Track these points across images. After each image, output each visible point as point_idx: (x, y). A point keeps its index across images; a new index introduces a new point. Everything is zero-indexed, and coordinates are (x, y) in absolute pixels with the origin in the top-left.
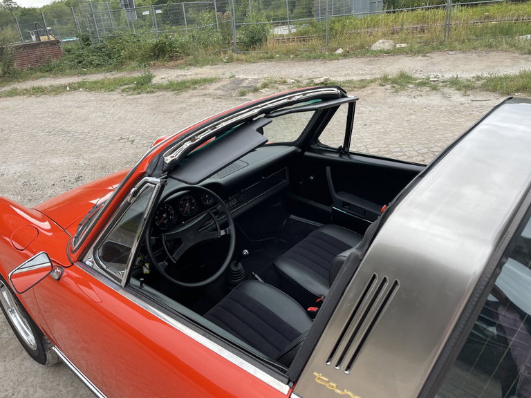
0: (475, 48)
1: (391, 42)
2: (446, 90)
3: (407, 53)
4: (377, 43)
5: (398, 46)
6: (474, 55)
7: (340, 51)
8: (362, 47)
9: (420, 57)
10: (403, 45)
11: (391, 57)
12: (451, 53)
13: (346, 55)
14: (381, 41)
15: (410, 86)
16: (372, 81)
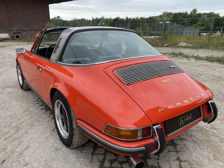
0: (218, 49)
1: (186, 43)
2: (191, 59)
3: (190, 48)
4: (181, 43)
5: (188, 45)
6: (216, 51)
7: (166, 45)
8: (174, 44)
9: (194, 50)
10: (190, 45)
11: (184, 49)
12: (207, 49)
13: (167, 46)
14: (182, 43)
15: (180, 56)
16: (167, 54)
